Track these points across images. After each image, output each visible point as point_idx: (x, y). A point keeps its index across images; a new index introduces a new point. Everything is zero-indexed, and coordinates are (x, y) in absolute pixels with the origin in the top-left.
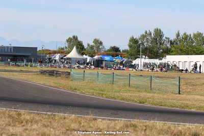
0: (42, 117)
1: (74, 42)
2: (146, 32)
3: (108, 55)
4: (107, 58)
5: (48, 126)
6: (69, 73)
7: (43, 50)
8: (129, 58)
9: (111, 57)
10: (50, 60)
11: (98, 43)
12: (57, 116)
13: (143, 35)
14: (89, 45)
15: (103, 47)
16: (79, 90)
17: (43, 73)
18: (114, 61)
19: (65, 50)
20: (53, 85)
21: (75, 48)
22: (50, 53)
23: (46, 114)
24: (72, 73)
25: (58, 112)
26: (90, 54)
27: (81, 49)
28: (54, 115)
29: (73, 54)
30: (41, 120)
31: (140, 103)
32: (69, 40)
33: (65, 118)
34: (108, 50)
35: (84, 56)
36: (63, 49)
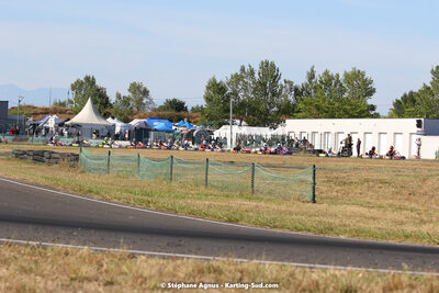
0: (19, 252)
1: (89, 90)
2: (243, 69)
3: (160, 118)
4: (158, 125)
5: (31, 270)
6: (76, 158)
7: (21, 107)
8: (206, 126)
9: (167, 121)
10: (36, 130)
11: (140, 91)
12: (49, 250)
13: (236, 75)
14: (119, 96)
15: (151, 100)
16: (97, 193)
17: (20, 155)
18: (173, 131)
19: (69, 107)
20: (42, 181)
21: (89, 103)
22: (35, 114)
23: (27, 245)
24: (82, 156)
25: (53, 241)
26: (121, 115)
27: (103, 105)
28: (45, 248)
29: (86, 115)
30: (16, 258)
31: (230, 221)
32: (77, 86)
33: (67, 254)
34: (161, 107)
35: (110, 120)
36: (63, 104)
